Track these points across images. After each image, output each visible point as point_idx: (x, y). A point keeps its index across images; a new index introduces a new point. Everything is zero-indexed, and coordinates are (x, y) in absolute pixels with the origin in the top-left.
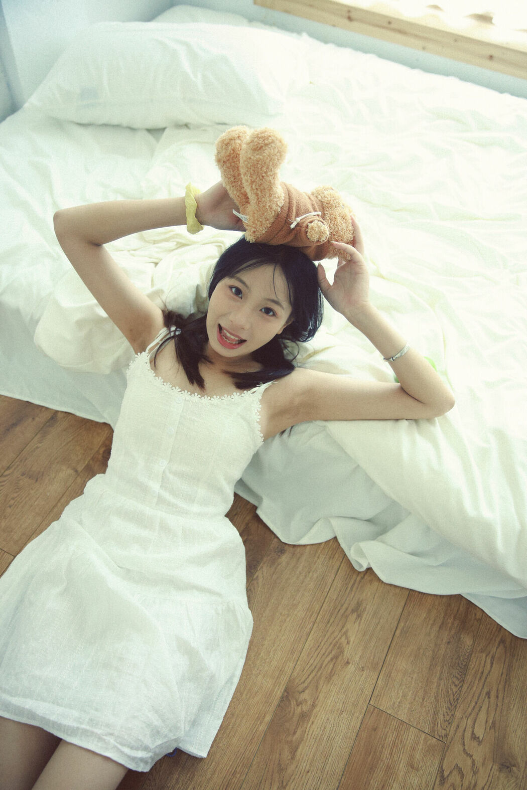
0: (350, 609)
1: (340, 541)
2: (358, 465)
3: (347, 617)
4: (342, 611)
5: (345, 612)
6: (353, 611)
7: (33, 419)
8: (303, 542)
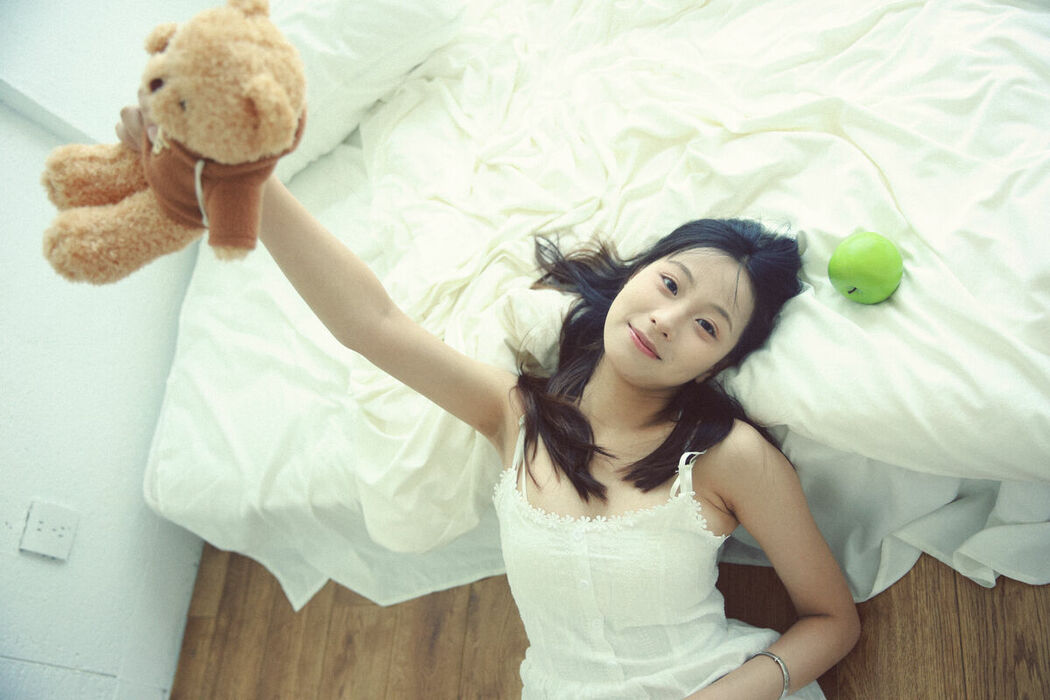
0: (1011, 661)
1: (935, 553)
3: (1012, 674)
4: (1000, 667)
5: (1005, 667)
6: (1017, 660)
7: (452, 612)
8: (878, 588)
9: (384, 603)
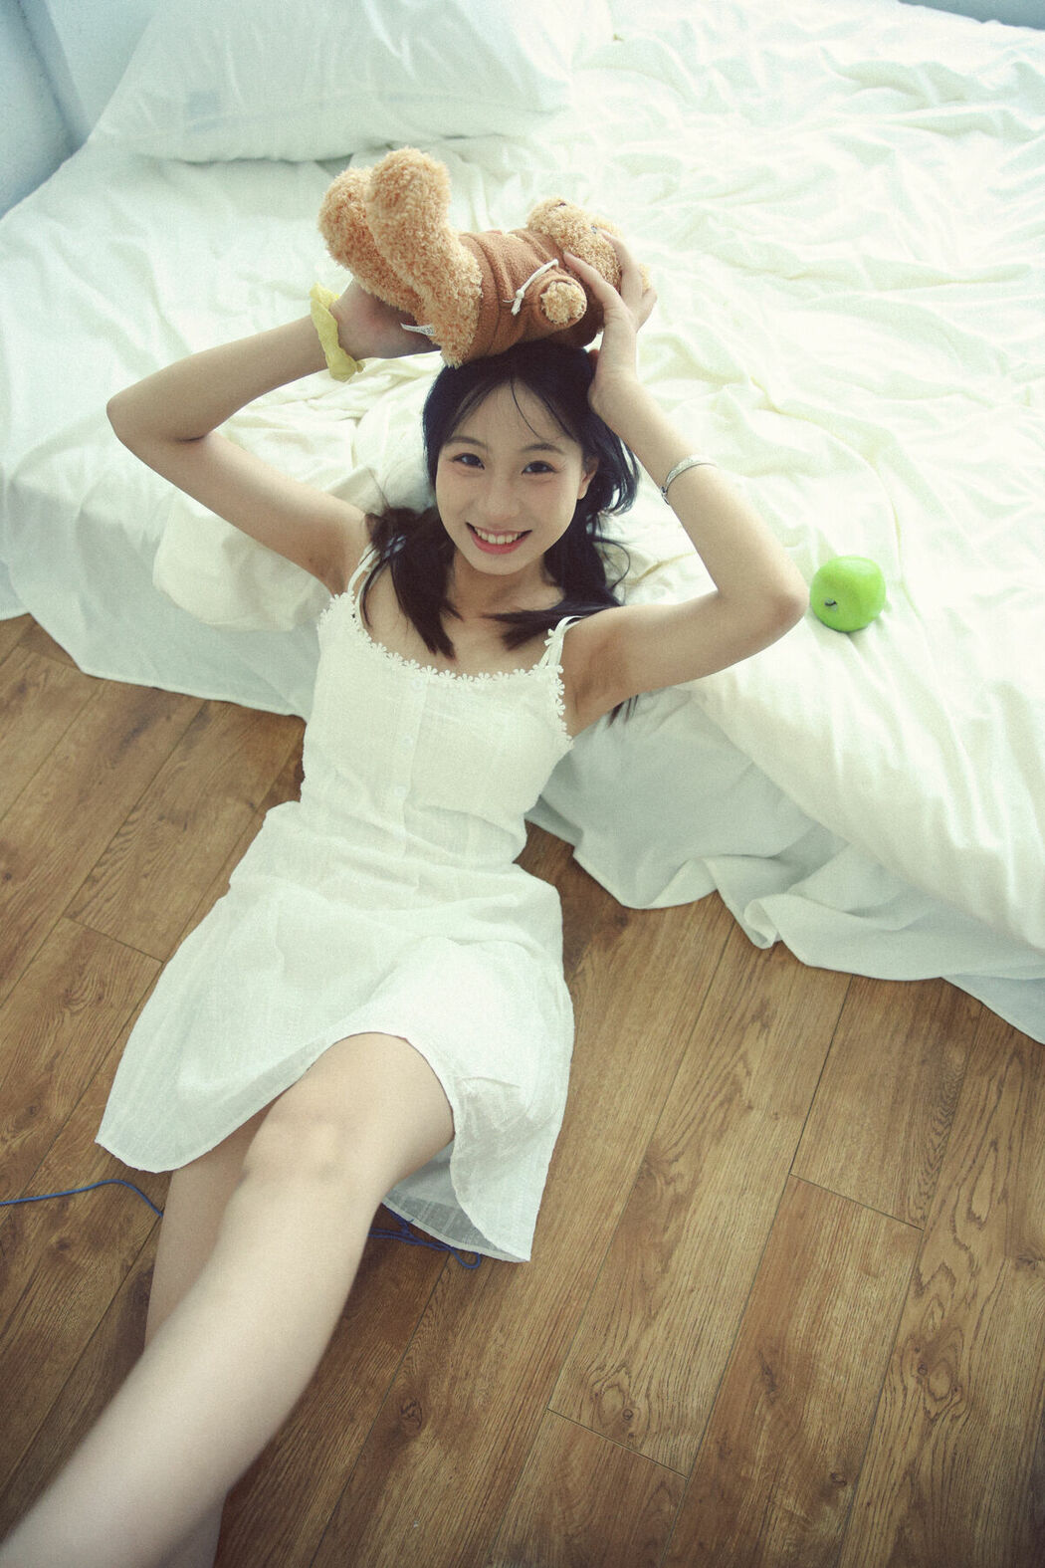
0: (748, 1016)
1: (724, 897)
2: (753, 764)
3: (744, 1029)
4: (735, 1019)
5: (740, 1020)
6: (754, 1019)
7: (169, 718)
8: (660, 902)
9: (86, 669)
